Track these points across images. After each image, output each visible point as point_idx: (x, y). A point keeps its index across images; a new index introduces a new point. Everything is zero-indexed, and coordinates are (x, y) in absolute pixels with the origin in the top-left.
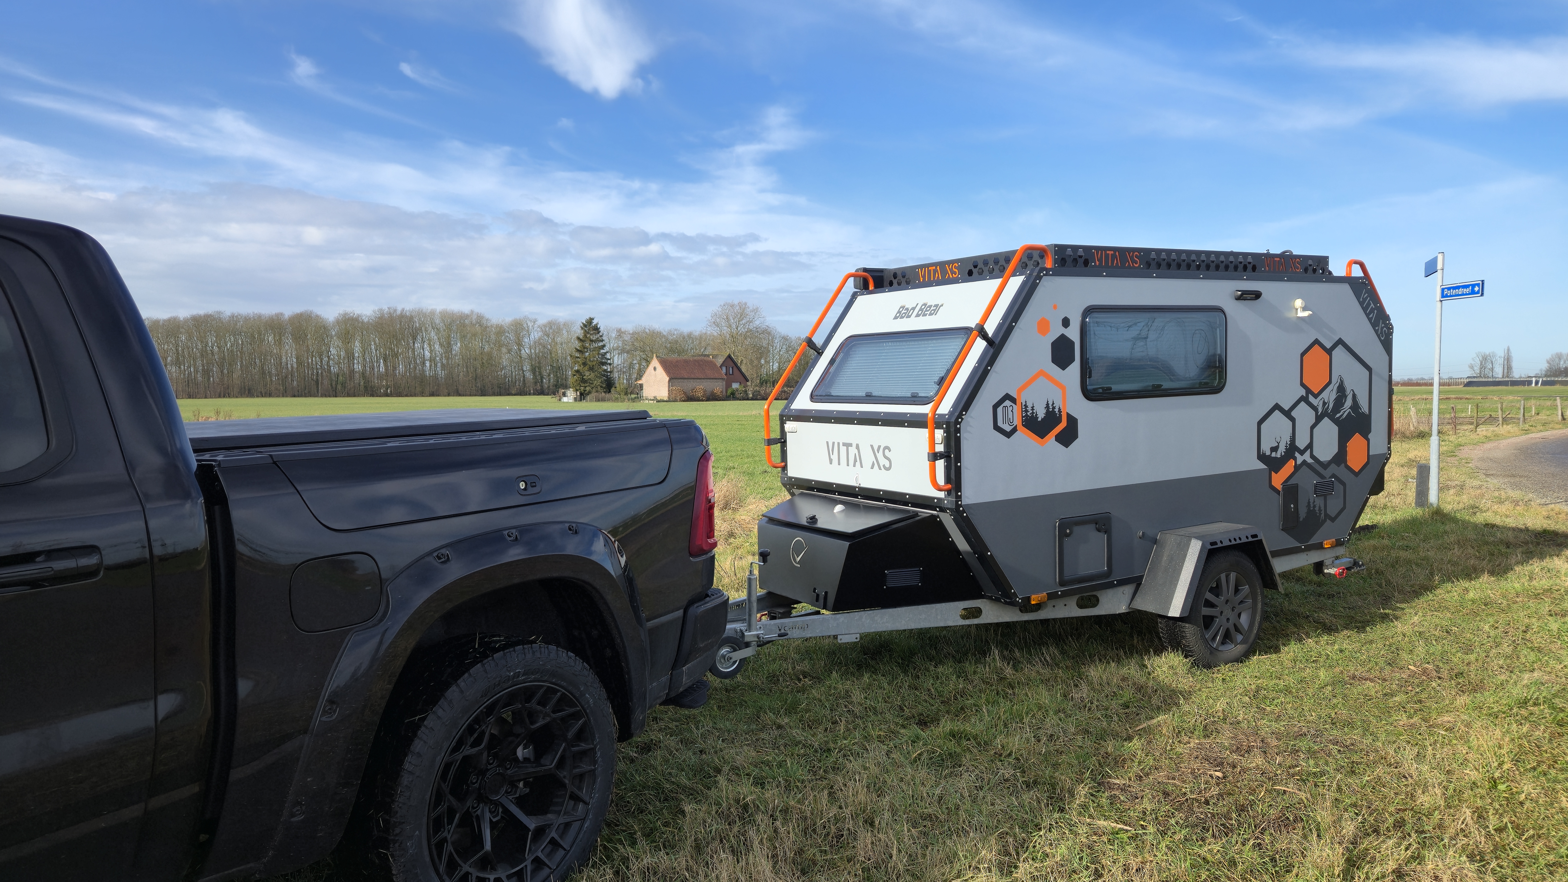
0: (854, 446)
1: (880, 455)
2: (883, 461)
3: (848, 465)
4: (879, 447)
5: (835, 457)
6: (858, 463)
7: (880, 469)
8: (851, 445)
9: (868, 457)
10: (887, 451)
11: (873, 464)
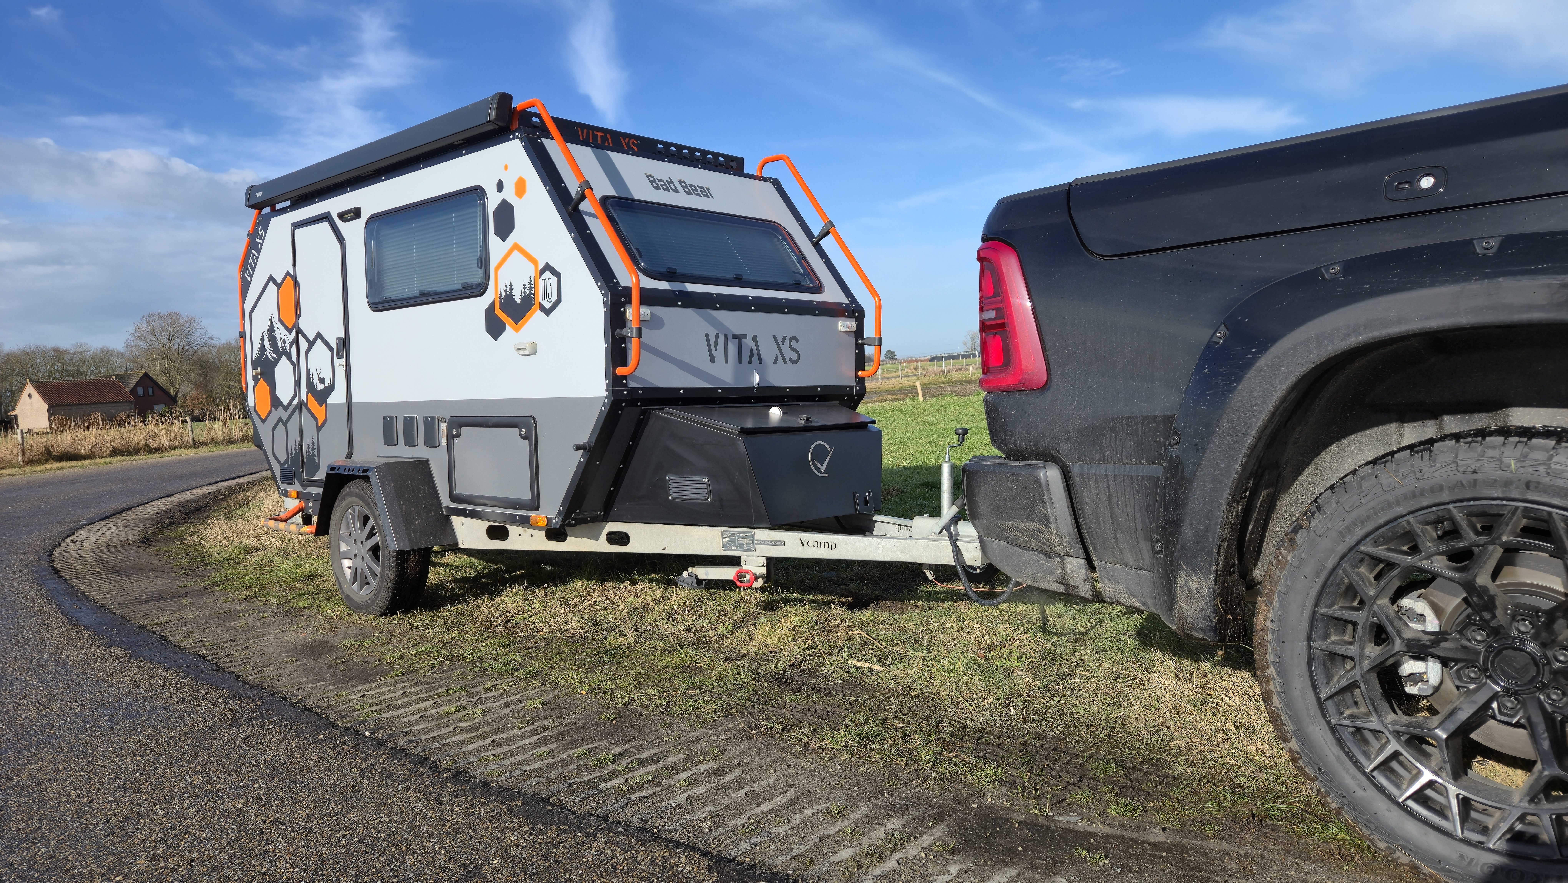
0: (750, 337)
1: (785, 348)
2: (789, 354)
3: (740, 362)
4: (784, 338)
5: (719, 354)
6: (755, 359)
7: (785, 362)
8: (745, 337)
9: (768, 351)
10: (794, 342)
11: (776, 359)
